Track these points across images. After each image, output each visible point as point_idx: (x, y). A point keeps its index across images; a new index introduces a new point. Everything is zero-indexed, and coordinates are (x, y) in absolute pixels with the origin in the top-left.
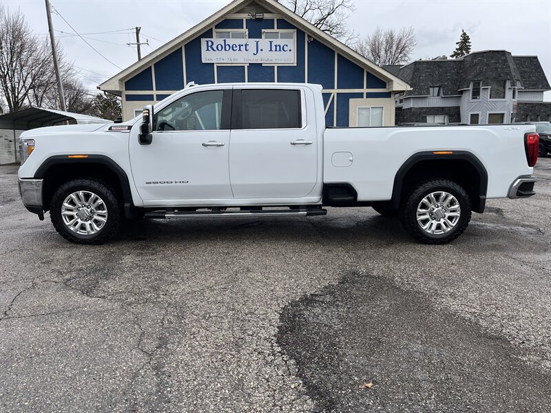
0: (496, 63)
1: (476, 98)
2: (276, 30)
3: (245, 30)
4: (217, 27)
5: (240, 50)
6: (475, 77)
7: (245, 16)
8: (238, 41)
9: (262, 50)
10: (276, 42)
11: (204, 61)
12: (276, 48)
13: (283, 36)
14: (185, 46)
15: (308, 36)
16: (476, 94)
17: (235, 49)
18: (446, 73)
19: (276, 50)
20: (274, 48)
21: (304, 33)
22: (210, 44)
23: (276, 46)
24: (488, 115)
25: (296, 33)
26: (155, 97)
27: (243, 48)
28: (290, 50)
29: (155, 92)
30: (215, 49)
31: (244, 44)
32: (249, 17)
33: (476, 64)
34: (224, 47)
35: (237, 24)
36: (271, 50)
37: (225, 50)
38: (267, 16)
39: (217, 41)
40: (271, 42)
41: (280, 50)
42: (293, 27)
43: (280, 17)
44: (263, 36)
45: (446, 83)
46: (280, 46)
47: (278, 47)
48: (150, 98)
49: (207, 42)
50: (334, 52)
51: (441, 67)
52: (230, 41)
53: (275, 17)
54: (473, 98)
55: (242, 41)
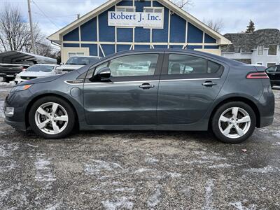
2: (152, 7)
3: (134, 7)
4: (118, 5)
6: (260, 43)
8: (129, 14)
10: (152, 14)
11: (109, 25)
13: (156, 11)
14: (99, 15)
15: (171, 11)
18: (244, 40)
21: (169, 9)
24: (267, 64)
25: (163, 9)
26: (80, 45)
33: (261, 36)
34: (121, 17)
35: (130, 3)
39: (117, 13)
42: (163, 6)
44: (144, 11)
45: (244, 46)
48: (77, 45)
50: (186, 21)
51: (241, 37)
52: (125, 13)
54: (258, 55)
55: (132, 14)
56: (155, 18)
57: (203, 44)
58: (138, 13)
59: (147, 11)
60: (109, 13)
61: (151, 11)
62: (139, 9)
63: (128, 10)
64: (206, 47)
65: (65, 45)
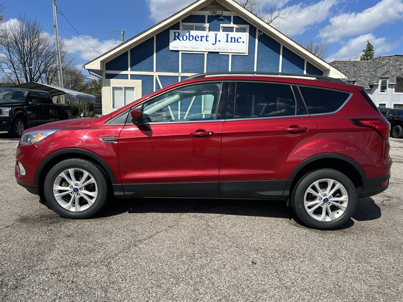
0: (400, 65)
1: (384, 91)
2: (232, 25)
3: (206, 25)
4: (184, 21)
5: (201, 40)
6: (383, 74)
7: (207, 13)
8: (200, 33)
9: (219, 41)
11: (171, 49)
12: (232, 40)
13: (238, 30)
14: (157, 35)
15: (259, 31)
16: (383, 88)
17: (197, 39)
18: (359, 71)
19: (231, 42)
20: (229, 40)
21: (256, 28)
22: (177, 34)
23: (232, 38)
24: (393, 105)
25: (248, 28)
26: (129, 76)
27: (204, 39)
28: (243, 42)
29: (129, 73)
30: (181, 39)
31: (205, 36)
32: (210, 14)
33: (384, 65)
34: (189, 38)
35: (201, 19)
36: (227, 41)
37: (189, 40)
38: (226, 13)
39: (183, 32)
40: (227, 35)
41: (235, 42)
42: (247, 23)
43: (236, 15)
44: (221, 30)
45: (359, 79)
46: (235, 38)
47: (233, 39)
48: (125, 77)
49: (175, 33)
50: (280, 44)
51: (355, 66)
52: (194, 33)
53: (232, 14)
54: (381, 91)
55: (204, 33)
56: (236, 40)
58: (212, 34)
59: (226, 29)
60: (172, 32)
61: (231, 29)
62: (214, 27)
63: (198, 29)
65: (108, 76)
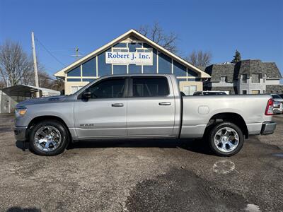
2: (142, 48)
3: (127, 48)
4: (114, 46)
6: (244, 72)
7: (127, 42)
8: (124, 53)
10: (142, 54)
11: (107, 63)
13: (146, 51)
14: (98, 55)
18: (229, 70)
21: (157, 50)
24: (252, 91)
25: (152, 50)
26: (82, 80)
29: (82, 77)
33: (244, 66)
34: (117, 56)
35: (124, 45)
38: (138, 42)
39: (113, 53)
42: (151, 47)
43: (144, 42)
44: (136, 51)
45: (229, 75)
48: (79, 80)
50: (171, 59)
51: (226, 67)
52: (120, 53)
54: (243, 83)
55: (126, 53)
56: (145, 57)
57: (187, 77)
58: (131, 54)
59: (139, 51)
60: (107, 53)
61: (142, 51)
62: (132, 50)
63: (122, 51)
64: (189, 80)
65: (69, 80)
